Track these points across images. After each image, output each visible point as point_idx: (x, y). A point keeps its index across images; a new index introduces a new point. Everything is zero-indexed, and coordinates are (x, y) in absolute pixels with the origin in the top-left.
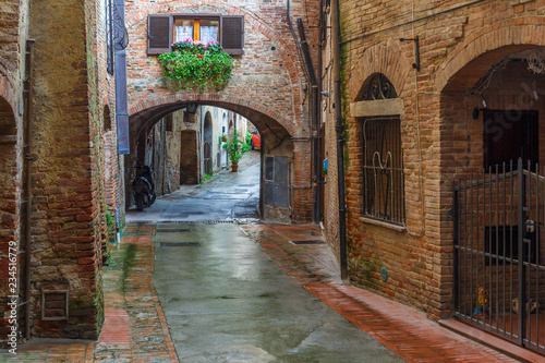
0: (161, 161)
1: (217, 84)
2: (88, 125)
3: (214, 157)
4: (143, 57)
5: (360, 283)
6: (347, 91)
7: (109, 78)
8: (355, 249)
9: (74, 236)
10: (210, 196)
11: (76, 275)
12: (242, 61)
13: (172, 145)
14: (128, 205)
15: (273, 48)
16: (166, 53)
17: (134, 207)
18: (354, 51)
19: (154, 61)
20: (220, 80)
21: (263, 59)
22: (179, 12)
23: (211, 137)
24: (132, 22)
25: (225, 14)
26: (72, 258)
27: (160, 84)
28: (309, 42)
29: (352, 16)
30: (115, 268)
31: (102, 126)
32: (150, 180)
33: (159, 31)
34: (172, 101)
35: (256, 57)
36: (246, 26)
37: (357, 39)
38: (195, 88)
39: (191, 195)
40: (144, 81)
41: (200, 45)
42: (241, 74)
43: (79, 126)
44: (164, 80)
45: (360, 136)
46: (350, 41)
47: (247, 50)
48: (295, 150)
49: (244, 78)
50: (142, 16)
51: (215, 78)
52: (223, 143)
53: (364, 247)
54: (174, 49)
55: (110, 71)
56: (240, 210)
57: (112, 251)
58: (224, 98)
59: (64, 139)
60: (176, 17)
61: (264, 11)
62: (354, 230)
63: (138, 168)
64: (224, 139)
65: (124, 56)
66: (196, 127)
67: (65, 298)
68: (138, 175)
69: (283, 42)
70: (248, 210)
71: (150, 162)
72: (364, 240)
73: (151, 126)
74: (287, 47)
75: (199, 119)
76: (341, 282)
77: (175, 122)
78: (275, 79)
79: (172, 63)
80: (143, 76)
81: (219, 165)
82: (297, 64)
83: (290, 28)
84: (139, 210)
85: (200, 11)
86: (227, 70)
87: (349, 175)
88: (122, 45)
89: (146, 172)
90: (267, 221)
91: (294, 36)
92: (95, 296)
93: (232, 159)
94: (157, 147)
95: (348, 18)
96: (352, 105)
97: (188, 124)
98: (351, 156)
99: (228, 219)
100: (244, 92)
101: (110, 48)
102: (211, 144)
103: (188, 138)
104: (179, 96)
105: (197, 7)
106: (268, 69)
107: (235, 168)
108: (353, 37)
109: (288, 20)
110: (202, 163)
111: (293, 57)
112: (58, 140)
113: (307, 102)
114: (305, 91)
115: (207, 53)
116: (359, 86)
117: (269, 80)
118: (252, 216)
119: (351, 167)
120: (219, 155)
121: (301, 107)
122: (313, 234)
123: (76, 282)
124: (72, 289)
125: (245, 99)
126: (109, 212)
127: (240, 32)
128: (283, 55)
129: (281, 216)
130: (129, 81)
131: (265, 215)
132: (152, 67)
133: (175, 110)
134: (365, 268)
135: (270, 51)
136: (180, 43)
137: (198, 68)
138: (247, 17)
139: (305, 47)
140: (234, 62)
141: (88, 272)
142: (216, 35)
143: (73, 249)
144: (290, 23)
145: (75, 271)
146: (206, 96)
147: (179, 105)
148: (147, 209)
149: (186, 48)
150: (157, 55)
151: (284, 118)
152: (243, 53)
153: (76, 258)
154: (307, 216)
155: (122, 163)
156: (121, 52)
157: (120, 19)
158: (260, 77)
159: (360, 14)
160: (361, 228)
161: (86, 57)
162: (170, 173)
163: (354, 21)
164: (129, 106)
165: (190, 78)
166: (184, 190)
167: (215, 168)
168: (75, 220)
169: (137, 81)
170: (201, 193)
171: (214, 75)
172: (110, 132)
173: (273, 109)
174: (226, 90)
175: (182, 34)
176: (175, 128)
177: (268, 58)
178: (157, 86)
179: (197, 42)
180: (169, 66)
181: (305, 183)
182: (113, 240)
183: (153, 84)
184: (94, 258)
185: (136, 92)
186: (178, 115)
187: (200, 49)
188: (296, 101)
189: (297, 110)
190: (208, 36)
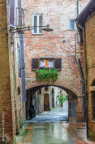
0: (38, 104)
1: (53, 80)
2: (11, 95)
3: (55, 102)
4: (30, 72)
5: (92, 140)
6: (89, 83)
7: (19, 78)
8: (91, 130)
9: (7, 126)
10: (53, 114)
11: (8, 136)
12: (61, 72)
13: (41, 98)
14: (27, 117)
15: (71, 68)
16: (38, 70)
17: (29, 118)
18: (90, 71)
19: (34, 73)
20: (54, 78)
21: (68, 72)
22: (41, 57)
23: (54, 96)
24: (27, 60)
25: (56, 58)
26: (7, 132)
27: (36, 80)
28: (82, 66)
29: (90, 60)
30: (21, 136)
31: (17, 93)
32: (34, 110)
33: (35, 63)
34: (40, 85)
35: (66, 71)
36: (62, 61)
37: (91, 67)
38: (46, 81)
39: (47, 114)
40: (31, 79)
41: (48, 67)
42: (61, 76)
43: (8, 95)
44: (37, 79)
45: (92, 97)
46: (89, 68)
47: (63, 69)
48: (78, 100)
49: (62, 78)
50: (30, 59)
51: (53, 78)
52: (58, 98)
53: (93, 129)
54: (40, 69)
55: (20, 77)
56: (62, 119)
57: (21, 131)
58: (56, 84)
59: (4, 98)
60: (40, 59)
61: (68, 56)
62: (91, 124)
63: (30, 106)
64: (58, 96)
65: (24, 71)
66: (49, 93)
67: (5, 143)
68: (30, 108)
69: (74, 66)
70: (64, 119)
71: (34, 104)
72: (93, 127)
73: (34, 92)
74: (75, 68)
75: (50, 90)
76: (87, 140)
77: (42, 91)
78: (71, 78)
79: (39, 73)
80: (31, 77)
81: (56, 105)
82: (78, 73)
83: (76, 62)
84: (31, 119)
85: (48, 57)
86: (56, 75)
87: (89, 108)
88: (23, 68)
89: (33, 107)
90: (70, 122)
91: (77, 64)
92: (14, 142)
93: (61, 103)
94: (36, 99)
95: (89, 61)
96: (90, 87)
97: (46, 92)
98: (90, 102)
99: (58, 122)
100: (62, 82)
101: (20, 70)
102: (54, 98)
103: (46, 96)
104: (42, 83)
105: (47, 55)
106: (69, 75)
107: (62, 106)
108: (90, 67)
109: (75, 59)
110: (51, 104)
111: (77, 71)
112: (2, 99)
113: (81, 85)
114: (81, 82)
115: (50, 70)
116: (92, 82)
117: (70, 78)
118: (65, 121)
119: (90, 106)
120: (56, 101)
121: (80, 87)
122: (83, 126)
123: (8, 138)
124: (7, 140)
125: (62, 85)
126: (20, 119)
127: (60, 63)
128: (74, 70)
129: (74, 121)
130: (26, 79)
131: (69, 120)
132: (33, 75)
133: (42, 87)
134: (93, 136)
135: (70, 69)
136: (42, 67)
137: (47, 75)
138: (62, 59)
139: (81, 68)
140: (59, 73)
141: (11, 135)
142: (53, 64)
143: (7, 129)
144: (76, 60)
145: (8, 135)
146: (50, 83)
147: (42, 86)
148: (33, 119)
149: (44, 69)
150: (35, 71)
151: (74, 90)
152: (61, 70)
153: (8, 132)
154: (82, 120)
155: (24, 104)
156: (23, 70)
157: (23, 60)
158: (67, 77)
159: (92, 60)
160: (92, 124)
161: (10, 75)
162: (41, 107)
163: (90, 62)
164: (26, 87)
165: (45, 78)
166: (45, 113)
167: (55, 106)
168: (8, 121)
169: (29, 79)
170: (50, 113)
171: (52, 77)
172: (20, 95)
173: (71, 87)
174: (56, 82)
175: (43, 64)
176: (42, 93)
177: (69, 71)
178: (35, 80)
179: (47, 67)
180: (38, 74)
181: (81, 110)
182: (21, 127)
183: (34, 80)
184: (13, 132)
185: (28, 82)
186: (43, 89)
187: (48, 69)
188: (78, 85)
189: (78, 88)
190: (51, 65)
